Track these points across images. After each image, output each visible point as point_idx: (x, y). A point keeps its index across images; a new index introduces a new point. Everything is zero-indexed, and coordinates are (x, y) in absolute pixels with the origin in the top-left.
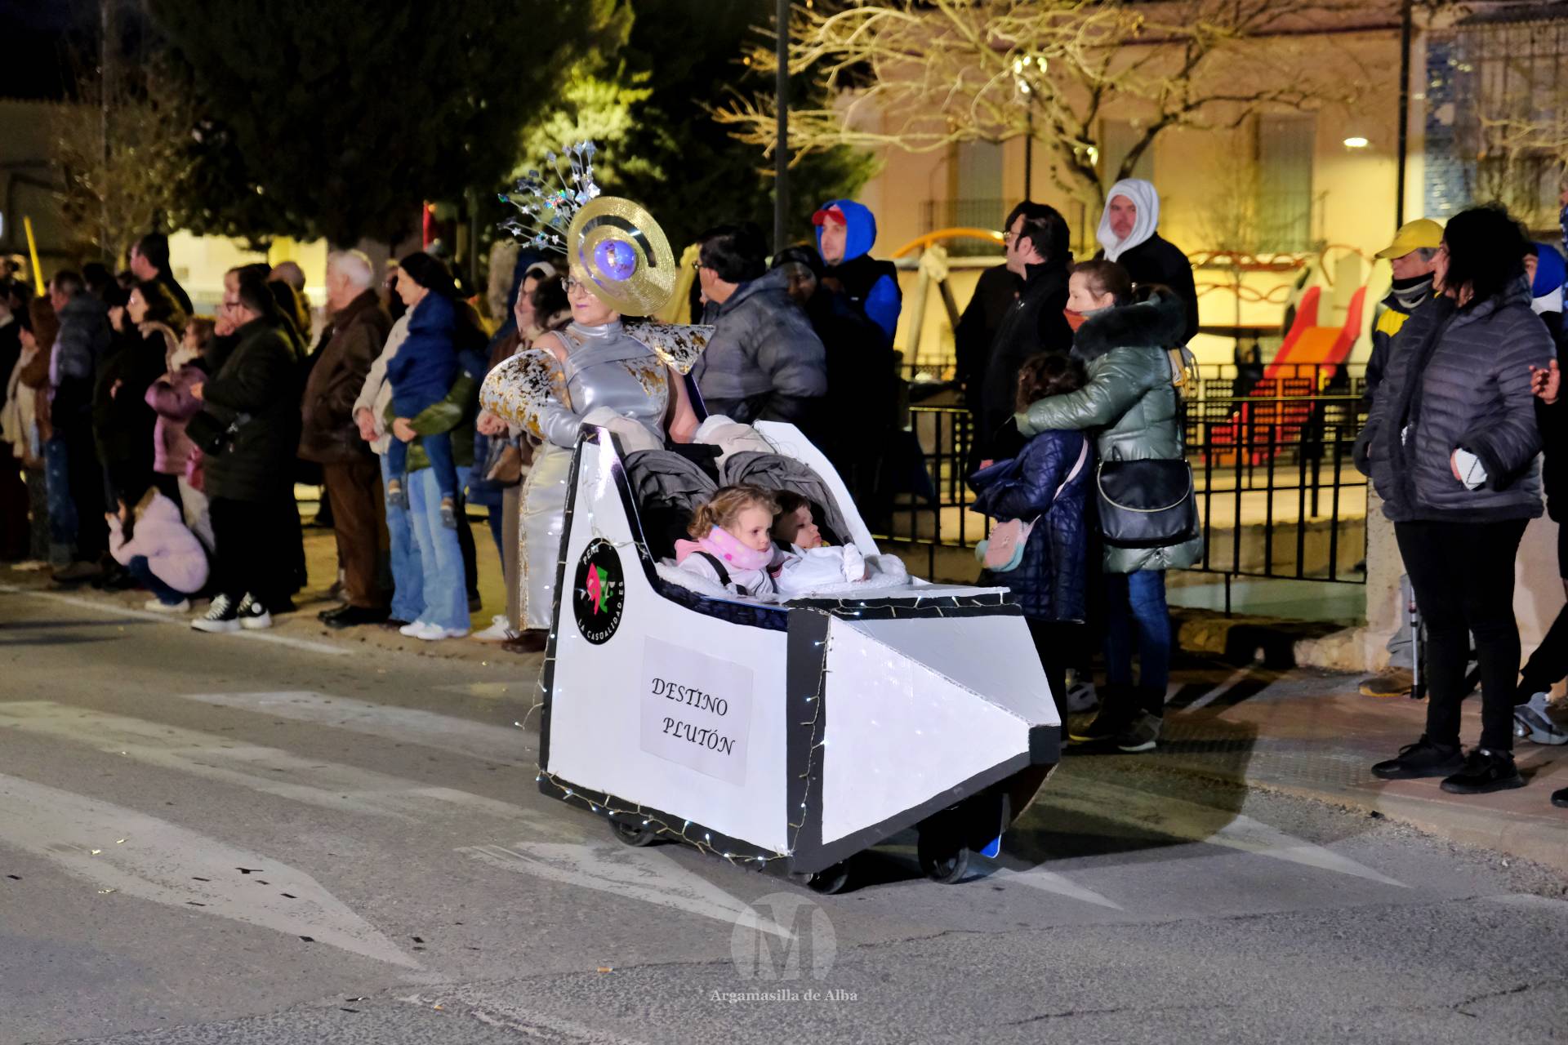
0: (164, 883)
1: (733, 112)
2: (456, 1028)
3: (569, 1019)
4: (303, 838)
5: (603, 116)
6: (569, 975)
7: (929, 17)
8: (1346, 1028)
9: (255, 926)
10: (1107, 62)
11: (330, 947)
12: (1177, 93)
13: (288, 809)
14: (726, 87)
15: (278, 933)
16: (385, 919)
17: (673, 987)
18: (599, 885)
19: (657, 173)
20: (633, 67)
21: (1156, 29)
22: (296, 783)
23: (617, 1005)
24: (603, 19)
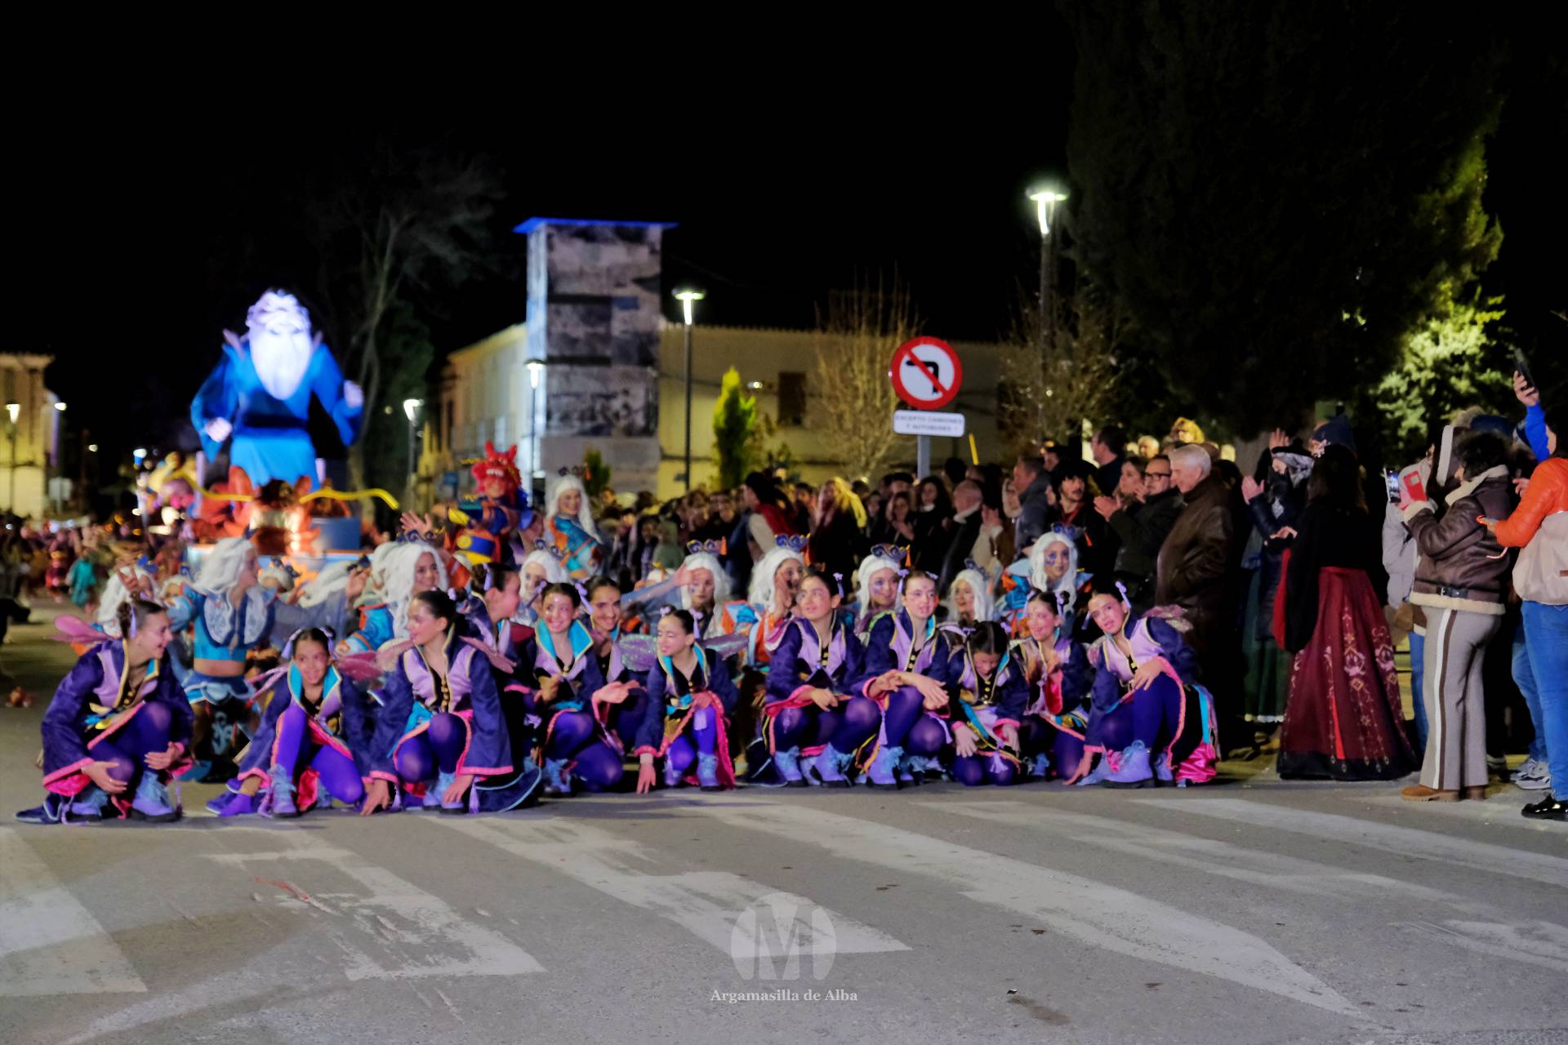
0: (1137, 941)
4: (1253, 910)
5: (1461, 335)
6: (1508, 1032)
9: (1221, 979)
11: (1289, 1000)
13: (1236, 888)
15: (1241, 986)
16: (1334, 978)
18: (1522, 957)
20: (1488, 293)
22: (1238, 867)
24: (1475, 239)
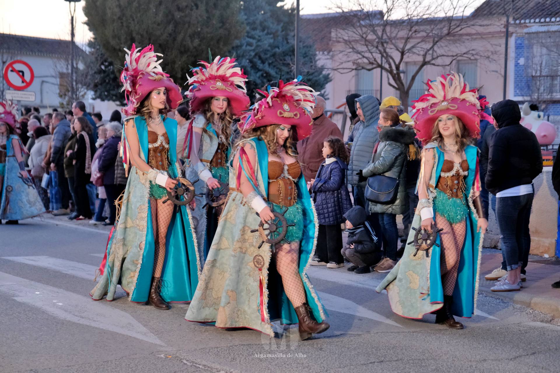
0: (80, 316)
2: (176, 365)
3: (214, 363)
6: (215, 348)
8: (474, 367)
9: (110, 331)
11: (135, 339)
16: (154, 329)
17: (250, 352)
23: (230, 358)
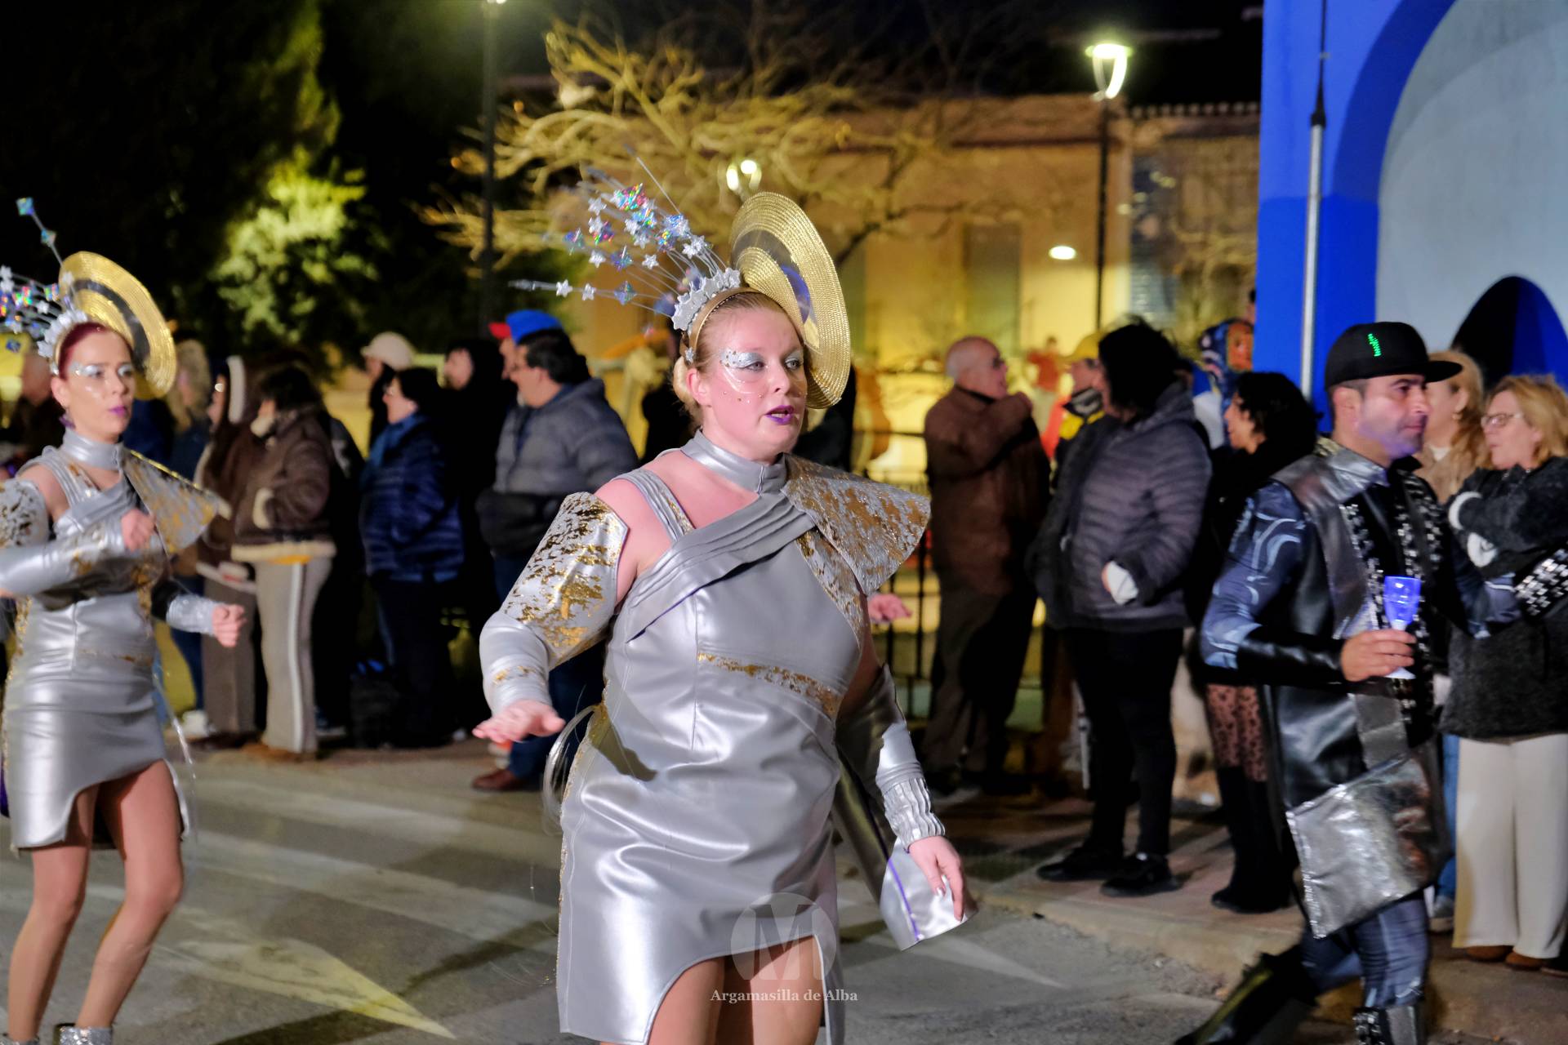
1: (440, 211)
5: (315, 214)
7: (636, 123)
10: (812, 171)
12: (879, 201)
14: (434, 188)
18: (259, 984)
19: (370, 272)
20: (347, 165)
21: (859, 138)
24: (308, 118)
